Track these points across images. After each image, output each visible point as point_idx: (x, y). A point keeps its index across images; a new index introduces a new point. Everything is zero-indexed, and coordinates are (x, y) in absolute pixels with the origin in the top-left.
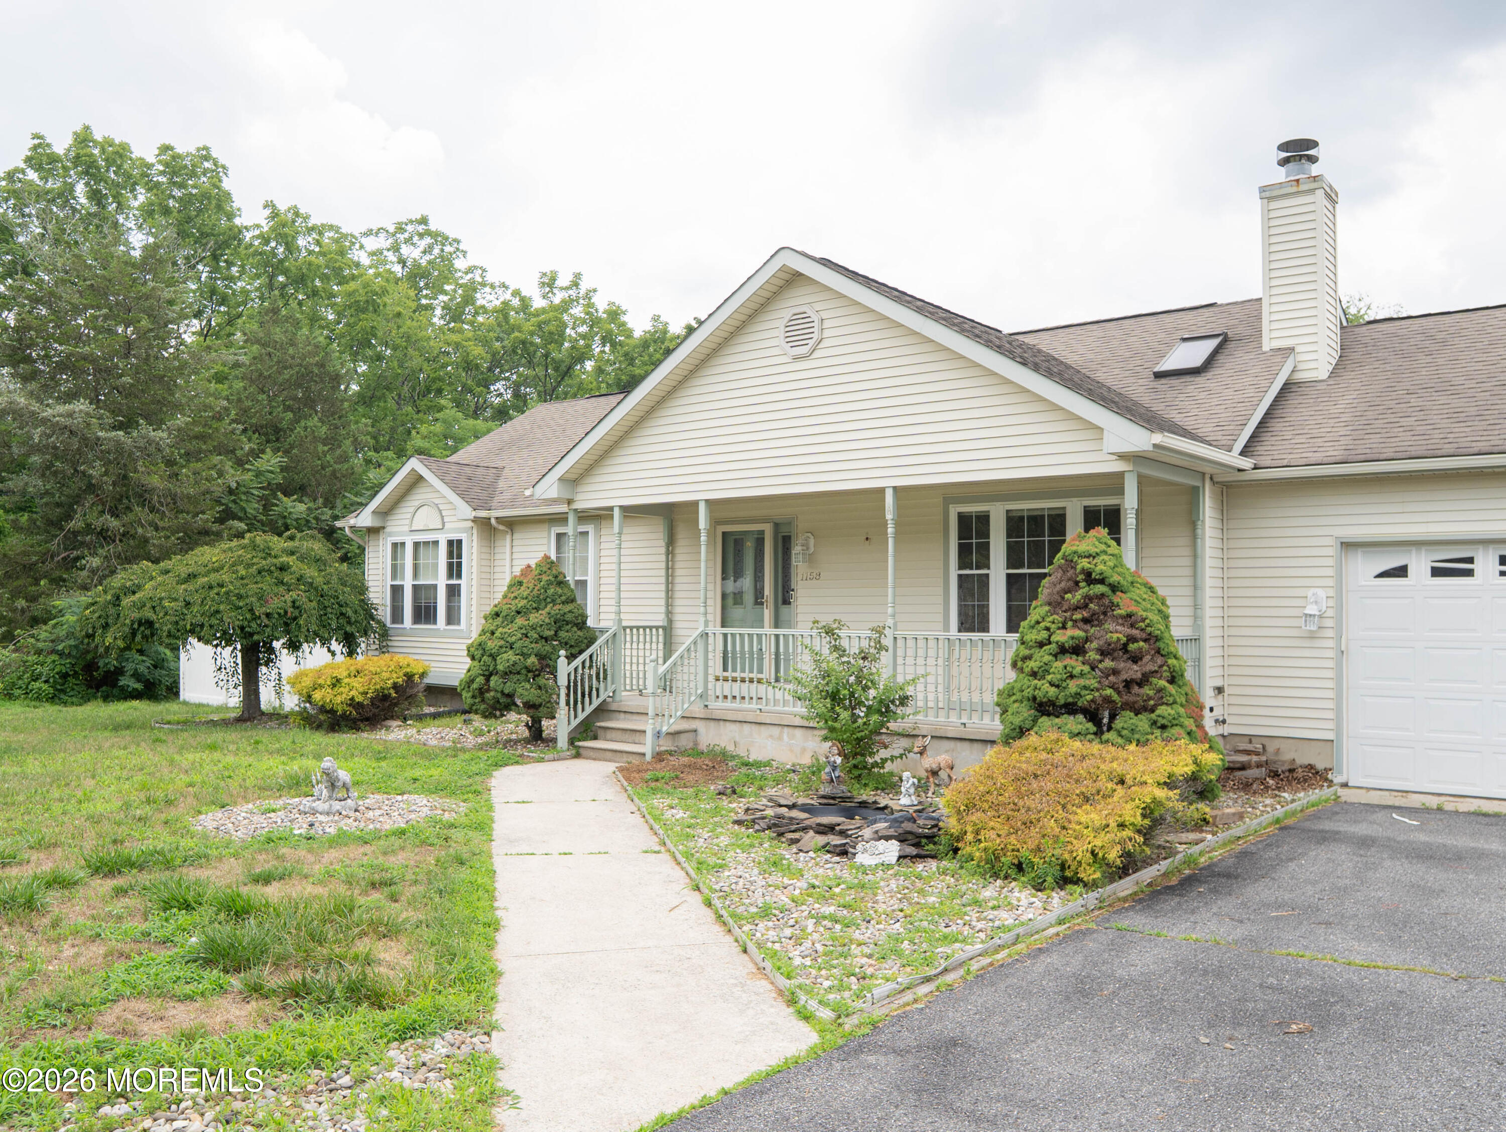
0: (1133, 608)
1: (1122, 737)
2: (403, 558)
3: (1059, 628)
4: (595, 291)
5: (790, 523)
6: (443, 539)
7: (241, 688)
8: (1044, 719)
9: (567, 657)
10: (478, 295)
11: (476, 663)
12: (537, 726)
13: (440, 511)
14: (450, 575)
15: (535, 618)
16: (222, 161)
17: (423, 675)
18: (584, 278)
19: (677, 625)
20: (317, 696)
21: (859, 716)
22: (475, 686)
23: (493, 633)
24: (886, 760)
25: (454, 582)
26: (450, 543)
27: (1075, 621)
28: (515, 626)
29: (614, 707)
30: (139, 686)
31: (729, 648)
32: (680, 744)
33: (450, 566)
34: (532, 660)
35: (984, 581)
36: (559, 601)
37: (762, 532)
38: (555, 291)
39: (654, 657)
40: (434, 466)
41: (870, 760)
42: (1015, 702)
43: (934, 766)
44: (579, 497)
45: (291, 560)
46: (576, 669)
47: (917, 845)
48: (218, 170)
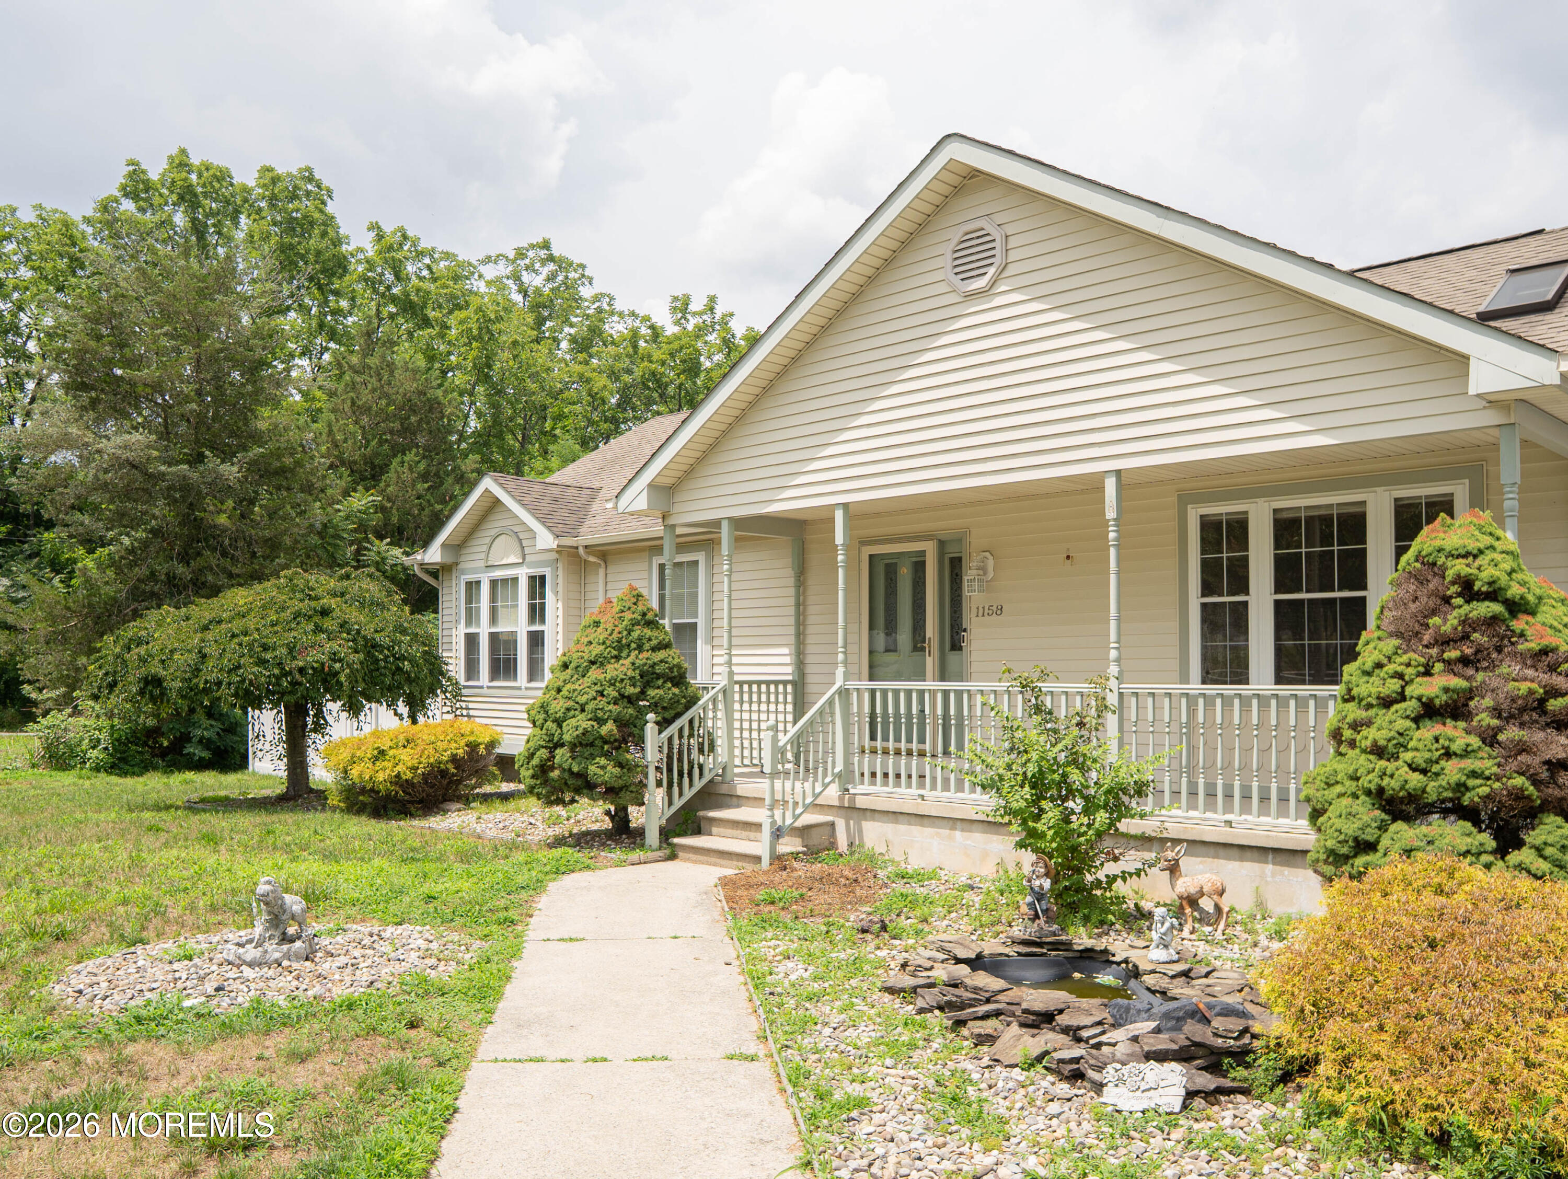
0: (1551, 640)
1: (1545, 858)
2: (478, 601)
3: (1419, 674)
4: (732, 315)
5: (960, 541)
6: (523, 574)
7: (285, 760)
8: (1400, 825)
9: (657, 723)
10: (607, 326)
11: (537, 730)
12: (622, 814)
13: (520, 540)
14: (532, 619)
15: (614, 670)
16: (326, 183)
17: (492, 745)
18: (719, 301)
19: (810, 679)
20: (354, 772)
21: (1073, 812)
22: (535, 761)
23: (559, 690)
24: (1115, 878)
25: (536, 628)
26: (532, 578)
27: (1448, 662)
28: (587, 681)
29: (724, 789)
30: (206, 754)
31: (878, 710)
32: (811, 843)
33: (532, 608)
34: (609, 728)
35: (1240, 613)
36: (647, 646)
37: (923, 553)
38: (688, 316)
39: (772, 722)
40: (511, 485)
41: (1089, 878)
42: (1340, 795)
43: (1193, 890)
44: (677, 508)
45: (334, 603)
46: (670, 739)
47: (1214, 1068)
48: (322, 195)
